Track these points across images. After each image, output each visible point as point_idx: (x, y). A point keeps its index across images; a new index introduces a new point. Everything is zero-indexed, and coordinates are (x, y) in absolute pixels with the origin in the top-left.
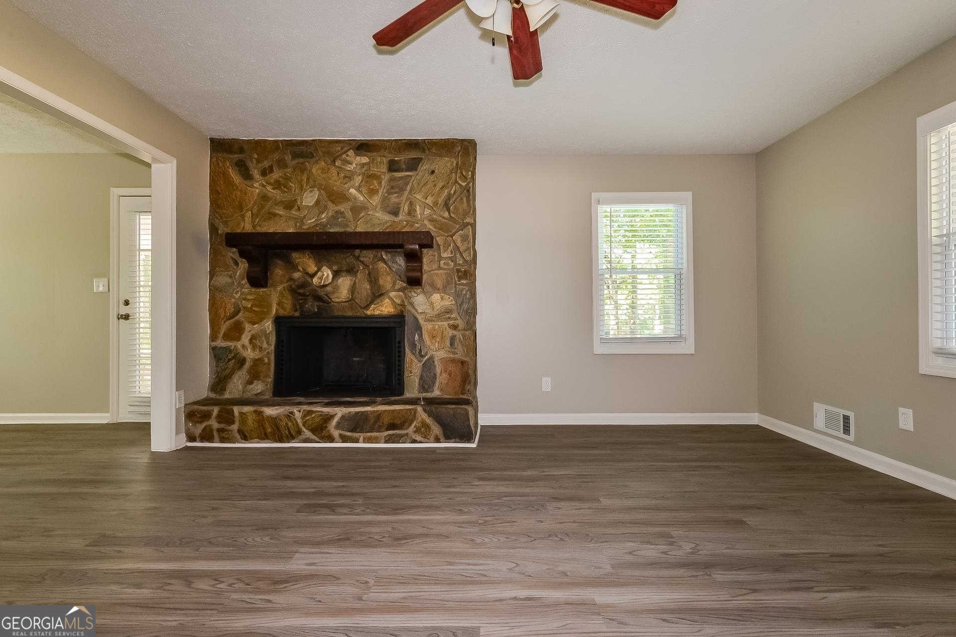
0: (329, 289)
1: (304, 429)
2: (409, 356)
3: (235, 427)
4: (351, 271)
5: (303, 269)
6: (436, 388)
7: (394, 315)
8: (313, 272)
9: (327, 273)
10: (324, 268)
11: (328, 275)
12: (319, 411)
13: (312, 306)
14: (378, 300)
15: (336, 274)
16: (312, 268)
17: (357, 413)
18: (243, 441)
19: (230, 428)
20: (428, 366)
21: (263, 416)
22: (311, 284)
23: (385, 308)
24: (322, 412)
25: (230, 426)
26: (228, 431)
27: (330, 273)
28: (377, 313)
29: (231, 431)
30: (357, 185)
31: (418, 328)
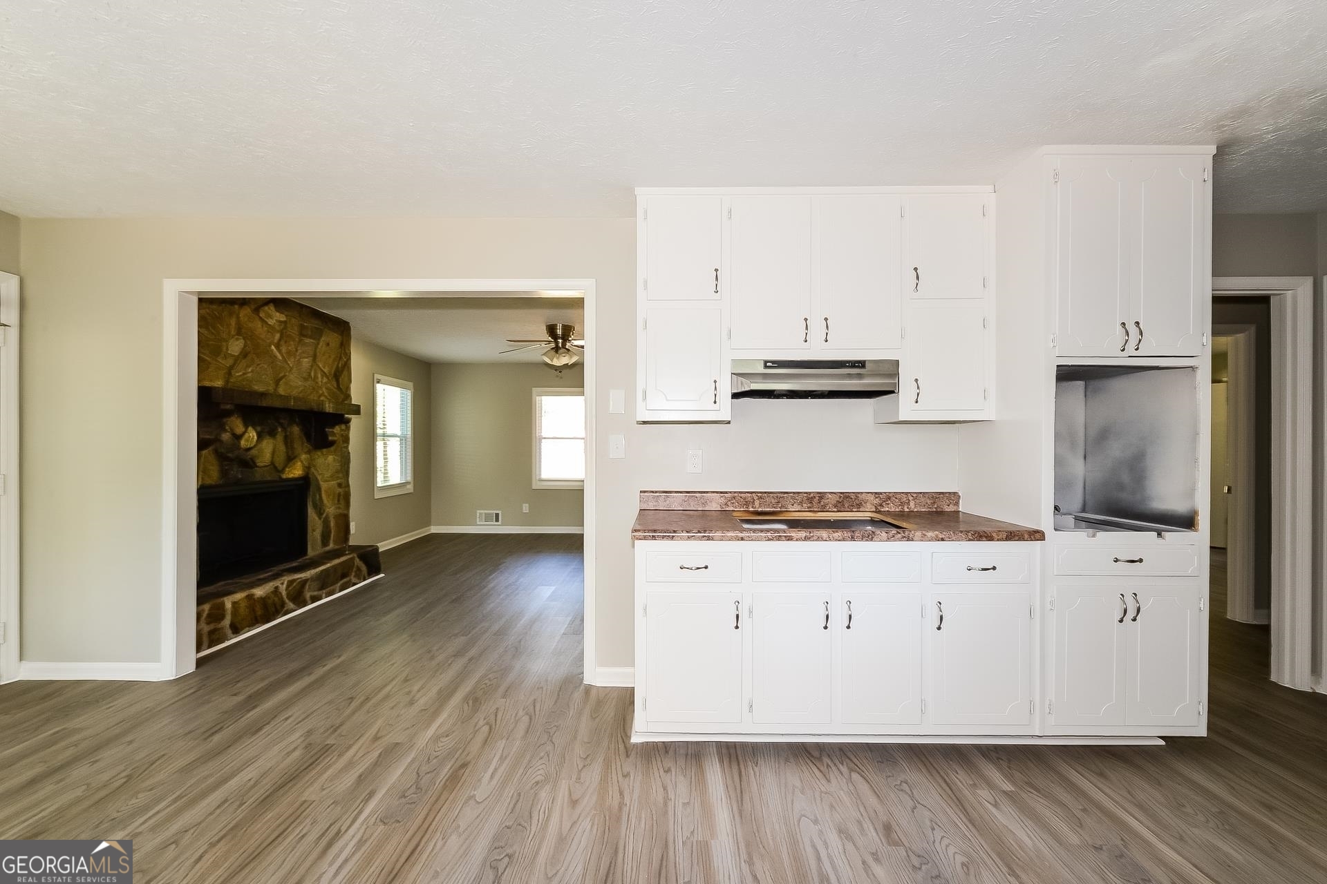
0: (254, 452)
1: (287, 601)
2: (311, 513)
3: (227, 622)
4: (272, 434)
5: (231, 429)
6: (331, 541)
7: (301, 478)
8: (241, 433)
9: (252, 434)
10: (250, 429)
11: (253, 436)
12: (298, 579)
13: (236, 472)
14: (291, 464)
15: (260, 436)
16: (239, 428)
17: (322, 571)
18: (235, 635)
19: (219, 626)
20: (326, 523)
21: (254, 599)
22: (239, 448)
23: (296, 471)
24: (301, 578)
25: (220, 623)
26: (219, 629)
27: (255, 434)
28: (291, 476)
29: (222, 628)
30: (276, 341)
31: (319, 489)
